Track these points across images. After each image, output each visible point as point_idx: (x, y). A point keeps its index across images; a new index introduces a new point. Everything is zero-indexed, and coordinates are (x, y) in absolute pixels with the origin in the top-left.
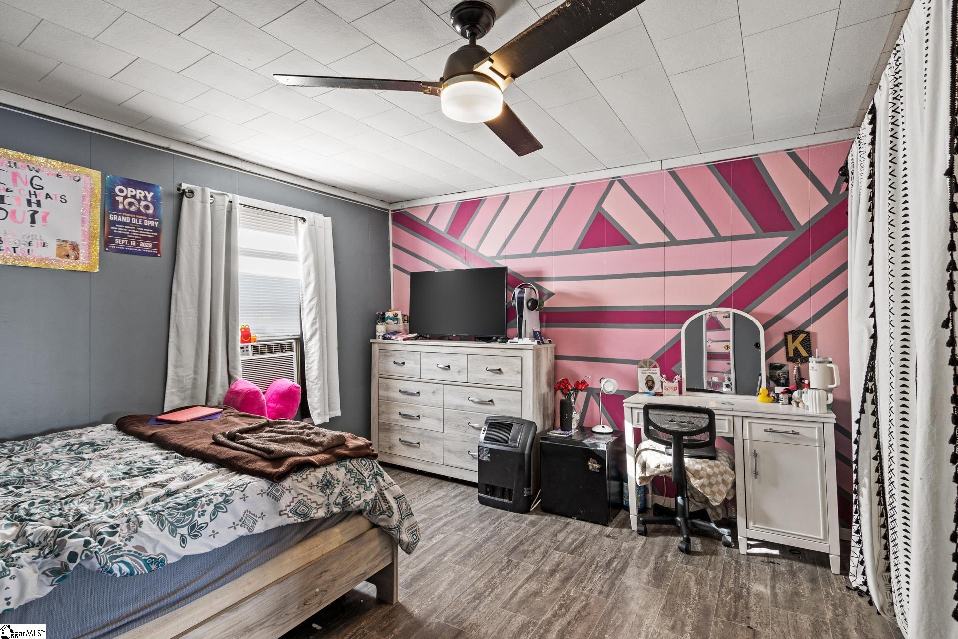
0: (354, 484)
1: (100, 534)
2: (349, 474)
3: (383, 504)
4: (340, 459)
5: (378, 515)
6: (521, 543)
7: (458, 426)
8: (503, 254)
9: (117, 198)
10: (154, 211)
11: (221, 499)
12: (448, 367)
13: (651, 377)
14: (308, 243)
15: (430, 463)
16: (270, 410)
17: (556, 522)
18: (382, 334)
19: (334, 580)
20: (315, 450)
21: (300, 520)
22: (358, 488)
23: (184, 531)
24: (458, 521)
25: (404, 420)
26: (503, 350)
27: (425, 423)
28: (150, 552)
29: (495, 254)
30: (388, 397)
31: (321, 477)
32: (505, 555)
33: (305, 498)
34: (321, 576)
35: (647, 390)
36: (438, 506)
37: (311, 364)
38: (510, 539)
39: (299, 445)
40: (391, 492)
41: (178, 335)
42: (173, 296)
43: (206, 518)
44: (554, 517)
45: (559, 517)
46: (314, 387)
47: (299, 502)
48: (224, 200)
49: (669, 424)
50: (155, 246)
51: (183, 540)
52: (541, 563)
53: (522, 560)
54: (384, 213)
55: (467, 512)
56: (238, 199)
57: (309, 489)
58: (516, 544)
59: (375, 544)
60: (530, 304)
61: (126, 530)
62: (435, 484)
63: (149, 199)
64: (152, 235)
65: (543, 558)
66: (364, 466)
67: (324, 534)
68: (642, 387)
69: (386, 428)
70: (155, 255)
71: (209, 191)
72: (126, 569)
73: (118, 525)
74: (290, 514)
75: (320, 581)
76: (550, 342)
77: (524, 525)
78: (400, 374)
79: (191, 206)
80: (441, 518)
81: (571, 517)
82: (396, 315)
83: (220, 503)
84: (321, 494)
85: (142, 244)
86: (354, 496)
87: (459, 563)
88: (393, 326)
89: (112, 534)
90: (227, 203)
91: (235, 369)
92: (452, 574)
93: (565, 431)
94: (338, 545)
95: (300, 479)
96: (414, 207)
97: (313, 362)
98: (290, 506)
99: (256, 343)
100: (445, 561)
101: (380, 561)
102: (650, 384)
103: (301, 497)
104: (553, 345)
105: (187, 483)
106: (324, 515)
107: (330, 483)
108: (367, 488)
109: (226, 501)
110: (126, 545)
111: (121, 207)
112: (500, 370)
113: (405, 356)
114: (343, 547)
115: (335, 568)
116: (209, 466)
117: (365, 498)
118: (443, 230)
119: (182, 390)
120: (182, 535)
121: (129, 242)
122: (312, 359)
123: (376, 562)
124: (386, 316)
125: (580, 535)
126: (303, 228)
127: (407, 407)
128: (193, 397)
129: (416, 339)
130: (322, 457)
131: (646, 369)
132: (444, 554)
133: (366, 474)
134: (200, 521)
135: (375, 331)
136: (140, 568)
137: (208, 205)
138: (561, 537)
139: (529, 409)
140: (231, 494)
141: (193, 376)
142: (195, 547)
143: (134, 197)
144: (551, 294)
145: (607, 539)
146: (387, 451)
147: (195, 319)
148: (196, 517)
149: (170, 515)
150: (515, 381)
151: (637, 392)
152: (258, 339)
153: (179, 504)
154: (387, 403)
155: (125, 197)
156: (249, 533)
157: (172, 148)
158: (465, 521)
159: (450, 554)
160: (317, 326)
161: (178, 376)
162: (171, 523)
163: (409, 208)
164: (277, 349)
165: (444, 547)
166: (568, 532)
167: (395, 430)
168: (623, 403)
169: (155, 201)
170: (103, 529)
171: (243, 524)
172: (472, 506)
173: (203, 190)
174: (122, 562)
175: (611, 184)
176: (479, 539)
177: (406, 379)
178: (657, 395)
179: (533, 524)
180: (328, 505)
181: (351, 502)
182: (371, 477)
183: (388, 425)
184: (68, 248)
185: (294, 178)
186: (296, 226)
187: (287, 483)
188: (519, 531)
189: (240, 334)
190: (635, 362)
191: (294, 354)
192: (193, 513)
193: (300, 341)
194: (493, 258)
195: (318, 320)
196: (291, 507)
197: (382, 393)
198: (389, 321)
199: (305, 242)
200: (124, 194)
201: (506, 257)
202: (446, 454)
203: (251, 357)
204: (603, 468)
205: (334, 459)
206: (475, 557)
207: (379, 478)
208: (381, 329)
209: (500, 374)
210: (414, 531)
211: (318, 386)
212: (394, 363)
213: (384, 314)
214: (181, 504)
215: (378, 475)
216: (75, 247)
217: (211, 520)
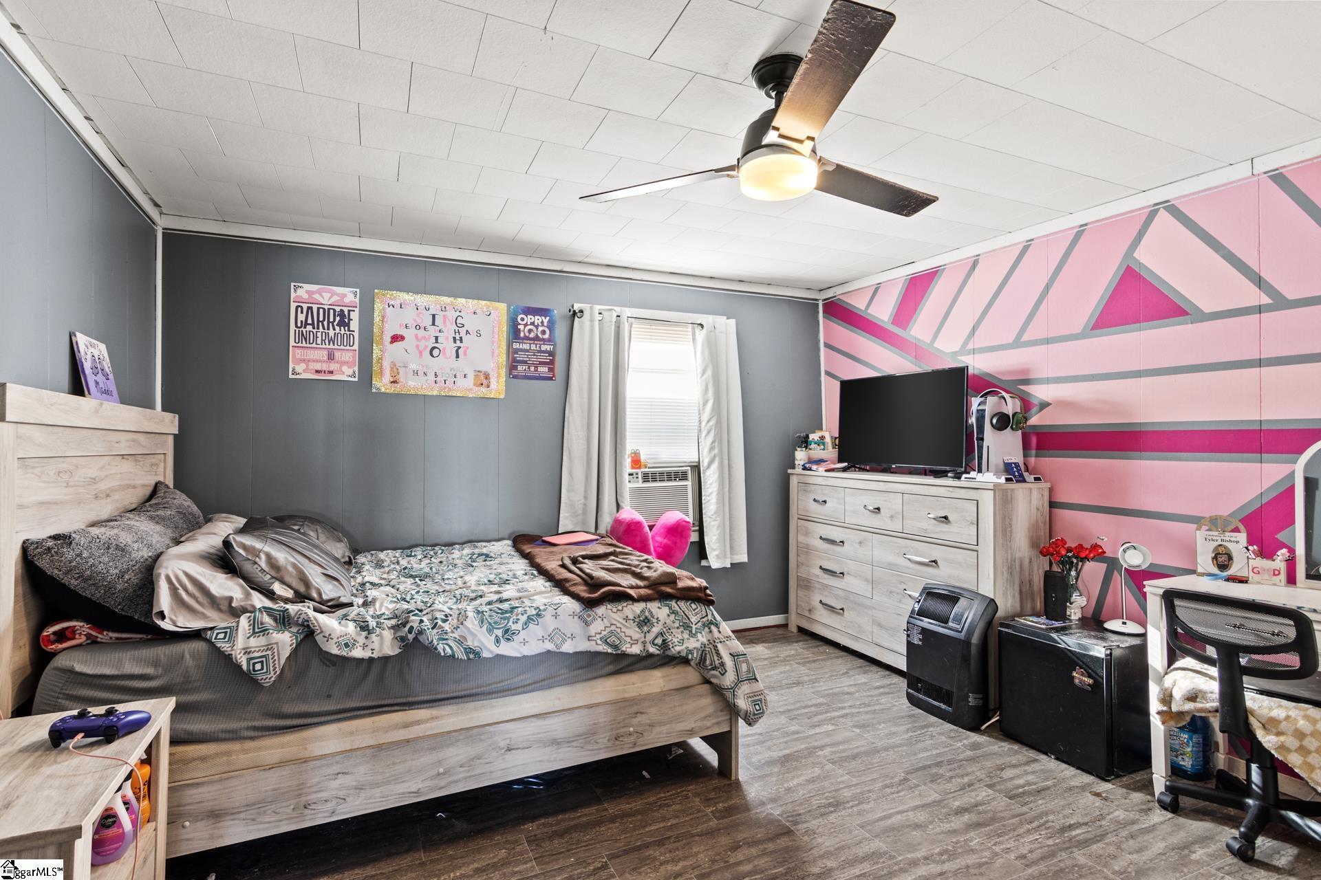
0: (678, 628)
1: (436, 618)
2: (674, 615)
3: (716, 658)
4: (663, 597)
5: (710, 670)
6: (939, 764)
7: (891, 592)
8: (970, 346)
9: (519, 327)
10: (550, 335)
11: (534, 612)
12: (878, 509)
13: (1225, 547)
14: (706, 353)
15: (856, 638)
16: (657, 544)
17: (1016, 752)
18: (802, 463)
19: (652, 725)
20: (641, 583)
21: (610, 651)
22: (682, 632)
23: (499, 633)
24: (864, 717)
25: (826, 576)
26: (951, 489)
27: (851, 583)
28: (470, 643)
29: (957, 349)
30: (808, 545)
31: (639, 612)
32: (904, 772)
33: (618, 630)
34: (635, 717)
35: (1215, 570)
36: (848, 693)
37: (709, 496)
38: (925, 755)
39: (629, 576)
40: (728, 648)
41: (570, 459)
42: (566, 419)
43: (519, 626)
44: (1016, 747)
45: (1025, 748)
46: (712, 523)
47: (611, 632)
48: (611, 316)
49: (1231, 632)
50: (551, 370)
51: (498, 641)
52: (952, 795)
53: (925, 784)
54: (811, 306)
55: (883, 710)
56: (628, 312)
57: (624, 622)
58: (929, 763)
59: (705, 703)
60: (994, 421)
61: (455, 621)
62: (860, 667)
63: (545, 324)
64: (548, 359)
65: (961, 790)
66: (694, 610)
67: (641, 674)
68: (1205, 562)
69: (806, 584)
70: (550, 379)
71: (597, 308)
72: (448, 650)
73: (451, 615)
74: (599, 642)
75: (635, 721)
76: (1036, 479)
77: (959, 744)
78: (821, 515)
79: (581, 327)
80: (843, 708)
81: (1046, 754)
82: (822, 438)
83: (533, 615)
84: (637, 629)
85: (540, 369)
86: (675, 640)
87: (834, 763)
88: (817, 452)
89: (444, 621)
90: (614, 319)
91: (622, 496)
92: (817, 771)
93: (1051, 620)
94: (659, 690)
95: (615, 610)
96: (849, 292)
97: (711, 493)
98: (600, 633)
99: (647, 470)
100: (819, 756)
101: (713, 724)
102: (1223, 560)
103: (613, 628)
104: (1045, 485)
105: (520, 594)
106: (638, 652)
107: (649, 620)
108: (692, 635)
109: (538, 615)
110: (453, 632)
111: (522, 335)
112: (946, 518)
113: (827, 492)
114: (663, 695)
115: (653, 713)
116: (548, 584)
117: (688, 645)
118: (886, 319)
119: (574, 515)
120: (497, 636)
121: (529, 368)
122: (710, 491)
123: (708, 724)
124: (811, 439)
125: (1047, 779)
126: (701, 335)
127: (829, 559)
128: (584, 523)
129: (844, 470)
130: (643, 592)
131: (1216, 533)
132: (821, 748)
133: (694, 619)
134: (514, 627)
135: (794, 459)
136: (461, 655)
137: (597, 324)
138: (1008, 773)
139: (989, 578)
140: (545, 610)
141: (583, 501)
142: (507, 649)
143: (532, 324)
144: (1044, 405)
145: (1092, 798)
146: (807, 614)
147: (585, 442)
148: (511, 623)
149: (490, 616)
150: (968, 534)
151: (1193, 572)
152: (649, 465)
153: (500, 609)
154: (807, 552)
155: (526, 325)
156: (556, 650)
157: (565, 269)
158: (874, 718)
159: (828, 750)
160: (716, 451)
161: (570, 501)
162: (490, 624)
163: (843, 294)
164: (671, 476)
165: (827, 740)
166: (1025, 771)
167: (815, 588)
168: (1144, 586)
169: (551, 326)
170: (440, 616)
171: (551, 640)
172: (896, 703)
173: (591, 308)
174: (447, 644)
175: (1152, 215)
176: (879, 744)
177: (831, 522)
178: (1231, 579)
179: (975, 746)
180: (644, 643)
181: (671, 645)
182: (700, 624)
183: (808, 580)
184: (482, 377)
185: (692, 278)
186: (694, 335)
187: (601, 610)
188: (946, 749)
189: (629, 460)
190: (1196, 520)
191: (689, 483)
192: (508, 619)
193: (696, 468)
194: (955, 354)
195: (716, 443)
196: (601, 635)
197: (801, 538)
198: (813, 446)
199: (703, 353)
200: (524, 322)
201: (974, 351)
202: (876, 629)
203: (640, 484)
204: (1097, 685)
205: (656, 596)
206: (860, 762)
207: (713, 627)
208: (801, 455)
209: (946, 523)
210: (759, 701)
211: (716, 523)
212: (815, 500)
213: (807, 437)
214: (501, 610)
215: (712, 624)
216: (487, 377)
217: (523, 629)
